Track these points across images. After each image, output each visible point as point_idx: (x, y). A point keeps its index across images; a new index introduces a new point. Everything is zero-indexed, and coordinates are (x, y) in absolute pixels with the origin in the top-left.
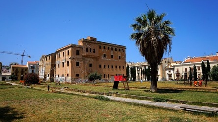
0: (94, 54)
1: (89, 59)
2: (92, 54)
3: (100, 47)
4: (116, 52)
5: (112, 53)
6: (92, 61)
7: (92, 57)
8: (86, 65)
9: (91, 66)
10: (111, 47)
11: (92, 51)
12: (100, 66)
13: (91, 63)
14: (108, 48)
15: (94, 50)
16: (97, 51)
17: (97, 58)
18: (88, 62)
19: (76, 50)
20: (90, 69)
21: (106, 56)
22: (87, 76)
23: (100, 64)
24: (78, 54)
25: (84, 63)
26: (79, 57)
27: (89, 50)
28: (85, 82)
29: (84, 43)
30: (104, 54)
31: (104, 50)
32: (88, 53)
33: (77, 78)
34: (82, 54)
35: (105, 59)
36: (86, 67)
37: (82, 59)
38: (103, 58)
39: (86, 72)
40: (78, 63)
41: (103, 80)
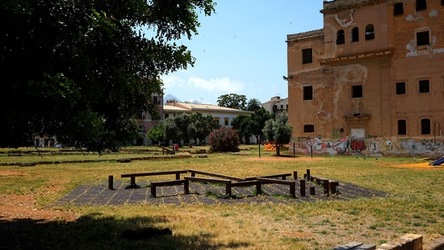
0: (371, 45)
1: (348, 69)
2: (363, 45)
3: (399, 10)
6: (361, 73)
7: (358, 61)
8: (337, 94)
9: (357, 91)
11: (362, 34)
12: (401, 88)
13: (356, 81)
15: (370, 28)
16: (381, 29)
17: (383, 59)
18: (344, 79)
19: (302, 49)
20: (353, 106)
21: (433, 39)
22: (342, 130)
23: (400, 78)
24: (311, 62)
25: (331, 86)
26: (312, 70)
27: (348, 37)
28: (335, 152)
29: (328, 16)
30: (418, 34)
31: (420, 13)
32: (341, 49)
33: (309, 138)
34: (322, 57)
35: (426, 53)
36: (336, 100)
37: (321, 75)
38: (412, 54)
39: (336, 116)
40: (311, 88)
41: (419, 146)
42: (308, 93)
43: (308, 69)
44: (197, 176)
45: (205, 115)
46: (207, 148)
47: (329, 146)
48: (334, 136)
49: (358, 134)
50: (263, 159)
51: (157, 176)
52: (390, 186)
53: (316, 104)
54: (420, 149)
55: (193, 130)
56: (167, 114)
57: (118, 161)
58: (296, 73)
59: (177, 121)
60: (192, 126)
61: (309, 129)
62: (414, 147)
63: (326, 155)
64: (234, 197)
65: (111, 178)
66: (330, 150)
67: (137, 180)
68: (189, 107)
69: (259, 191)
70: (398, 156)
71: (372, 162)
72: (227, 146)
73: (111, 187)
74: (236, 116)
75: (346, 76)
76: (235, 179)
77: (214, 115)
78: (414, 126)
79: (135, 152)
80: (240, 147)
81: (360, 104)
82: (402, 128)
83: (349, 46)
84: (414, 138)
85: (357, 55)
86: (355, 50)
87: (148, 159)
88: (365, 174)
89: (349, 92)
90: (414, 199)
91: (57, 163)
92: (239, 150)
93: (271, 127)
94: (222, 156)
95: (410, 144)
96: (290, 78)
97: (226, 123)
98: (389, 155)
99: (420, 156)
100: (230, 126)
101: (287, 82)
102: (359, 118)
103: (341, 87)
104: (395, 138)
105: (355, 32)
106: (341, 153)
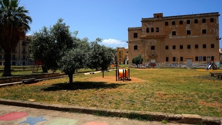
0: (158, 34)
1: (150, 40)
2: (155, 34)
3: (167, 24)
4: (197, 25)
5: (188, 27)
6: (155, 42)
7: (154, 38)
8: (146, 48)
9: (153, 48)
10: (185, 20)
11: (155, 30)
12: (167, 48)
13: (152, 45)
14: (181, 23)
15: (158, 28)
16: (161, 29)
17: (162, 38)
19: (134, 33)
20: (151, 52)
21: (177, 34)
22: (148, 60)
23: (167, 45)
24: (137, 37)
25: (144, 46)
27: (150, 31)
29: (143, 23)
30: (173, 32)
31: (173, 26)
32: (148, 34)
34: (141, 36)
35: (175, 37)
36: (146, 50)
37: (141, 42)
38: (171, 37)
39: (146, 56)
40: (137, 46)
41: (172, 65)
42: (136, 48)
43: (136, 40)
47: (143, 65)
48: (145, 62)
49: (153, 61)
53: (139, 51)
54: (173, 66)
58: (131, 41)
63: (142, 68)
70: (166, 68)
75: (150, 43)
78: (171, 59)
81: (154, 52)
82: (167, 60)
83: (150, 34)
84: (171, 62)
86: (153, 35)
89: (150, 48)
95: (170, 64)
96: (129, 42)
98: (163, 68)
102: (153, 56)
103: (147, 46)
104: (165, 63)
105: (152, 30)
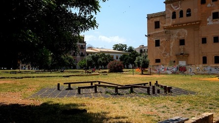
0: (189, 19)
1: (178, 31)
2: (185, 19)
6: (184, 33)
7: (182, 27)
8: (172, 43)
9: (182, 42)
11: (185, 13)
12: (204, 41)
13: (181, 37)
15: (189, 11)
16: (194, 11)
17: (195, 26)
18: (175, 36)
19: (154, 21)
20: (180, 49)
22: (174, 62)
23: (204, 36)
24: (159, 27)
25: (169, 39)
26: (160, 31)
27: (178, 15)
28: (171, 73)
29: (168, 5)
30: (213, 13)
31: (214, 3)
32: (174, 21)
33: (158, 66)
34: (165, 25)
35: (217, 23)
36: (171, 47)
37: (164, 34)
38: (210, 23)
39: (171, 55)
40: (159, 40)
41: (213, 69)
42: (157, 43)
43: (158, 31)
44: (101, 84)
45: (106, 54)
46: (107, 71)
47: (168, 70)
48: (171, 65)
49: (182, 63)
50: (135, 76)
51: (82, 84)
52: (198, 89)
53: (162, 48)
54: (214, 71)
55: (100, 62)
56: (88, 54)
57: (63, 77)
58: (152, 33)
59: (93, 57)
60: (100, 60)
61: (158, 61)
62: (211, 70)
63: (167, 74)
64: (119, 94)
65: (59, 84)
66: (168, 72)
67: (72, 86)
68: (99, 50)
69: (132, 91)
70: (203, 74)
71: (190, 77)
72: (117, 69)
73: (59, 89)
74: (122, 55)
76: (120, 85)
77: (111, 54)
78: (211, 59)
79: (72, 72)
80: (124, 70)
81: (184, 49)
82: (205, 61)
83: (178, 20)
84: (211, 65)
85: (182, 24)
86: (181, 22)
87: (78, 75)
88: (185, 83)
89: (178, 43)
90: (210, 95)
91: (33, 77)
92: (123, 72)
93: (139, 60)
94: (114, 74)
95: (209, 68)
96: (149, 36)
97: (117, 58)
98: (198, 74)
99: (213, 74)
100: (119, 60)
101: (147, 38)
102: (183, 56)
103: (174, 40)
104: (201, 66)
105: (181, 13)
106: (174, 73)
